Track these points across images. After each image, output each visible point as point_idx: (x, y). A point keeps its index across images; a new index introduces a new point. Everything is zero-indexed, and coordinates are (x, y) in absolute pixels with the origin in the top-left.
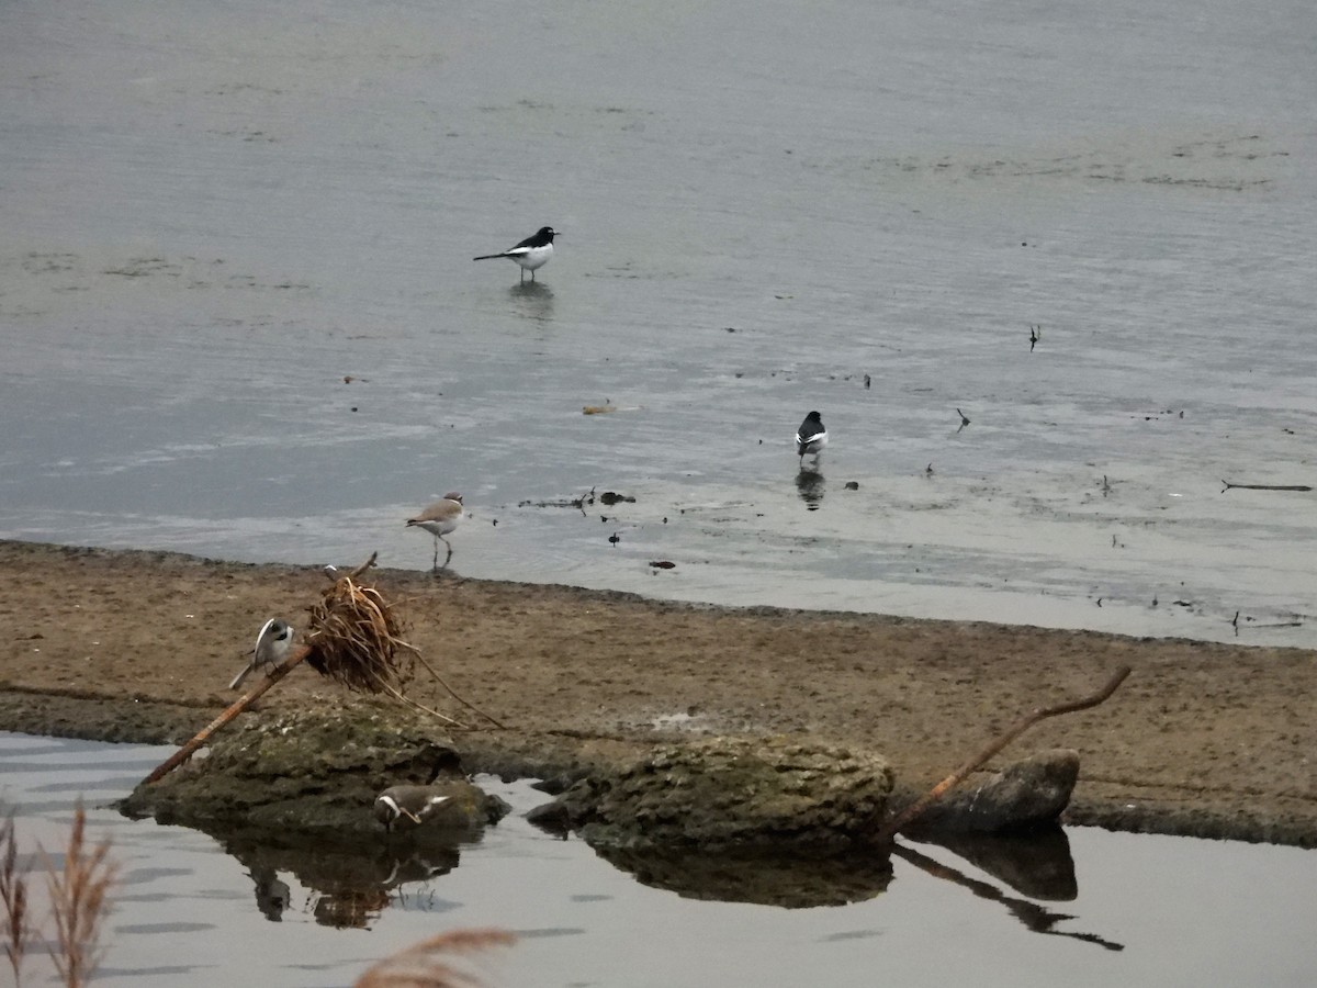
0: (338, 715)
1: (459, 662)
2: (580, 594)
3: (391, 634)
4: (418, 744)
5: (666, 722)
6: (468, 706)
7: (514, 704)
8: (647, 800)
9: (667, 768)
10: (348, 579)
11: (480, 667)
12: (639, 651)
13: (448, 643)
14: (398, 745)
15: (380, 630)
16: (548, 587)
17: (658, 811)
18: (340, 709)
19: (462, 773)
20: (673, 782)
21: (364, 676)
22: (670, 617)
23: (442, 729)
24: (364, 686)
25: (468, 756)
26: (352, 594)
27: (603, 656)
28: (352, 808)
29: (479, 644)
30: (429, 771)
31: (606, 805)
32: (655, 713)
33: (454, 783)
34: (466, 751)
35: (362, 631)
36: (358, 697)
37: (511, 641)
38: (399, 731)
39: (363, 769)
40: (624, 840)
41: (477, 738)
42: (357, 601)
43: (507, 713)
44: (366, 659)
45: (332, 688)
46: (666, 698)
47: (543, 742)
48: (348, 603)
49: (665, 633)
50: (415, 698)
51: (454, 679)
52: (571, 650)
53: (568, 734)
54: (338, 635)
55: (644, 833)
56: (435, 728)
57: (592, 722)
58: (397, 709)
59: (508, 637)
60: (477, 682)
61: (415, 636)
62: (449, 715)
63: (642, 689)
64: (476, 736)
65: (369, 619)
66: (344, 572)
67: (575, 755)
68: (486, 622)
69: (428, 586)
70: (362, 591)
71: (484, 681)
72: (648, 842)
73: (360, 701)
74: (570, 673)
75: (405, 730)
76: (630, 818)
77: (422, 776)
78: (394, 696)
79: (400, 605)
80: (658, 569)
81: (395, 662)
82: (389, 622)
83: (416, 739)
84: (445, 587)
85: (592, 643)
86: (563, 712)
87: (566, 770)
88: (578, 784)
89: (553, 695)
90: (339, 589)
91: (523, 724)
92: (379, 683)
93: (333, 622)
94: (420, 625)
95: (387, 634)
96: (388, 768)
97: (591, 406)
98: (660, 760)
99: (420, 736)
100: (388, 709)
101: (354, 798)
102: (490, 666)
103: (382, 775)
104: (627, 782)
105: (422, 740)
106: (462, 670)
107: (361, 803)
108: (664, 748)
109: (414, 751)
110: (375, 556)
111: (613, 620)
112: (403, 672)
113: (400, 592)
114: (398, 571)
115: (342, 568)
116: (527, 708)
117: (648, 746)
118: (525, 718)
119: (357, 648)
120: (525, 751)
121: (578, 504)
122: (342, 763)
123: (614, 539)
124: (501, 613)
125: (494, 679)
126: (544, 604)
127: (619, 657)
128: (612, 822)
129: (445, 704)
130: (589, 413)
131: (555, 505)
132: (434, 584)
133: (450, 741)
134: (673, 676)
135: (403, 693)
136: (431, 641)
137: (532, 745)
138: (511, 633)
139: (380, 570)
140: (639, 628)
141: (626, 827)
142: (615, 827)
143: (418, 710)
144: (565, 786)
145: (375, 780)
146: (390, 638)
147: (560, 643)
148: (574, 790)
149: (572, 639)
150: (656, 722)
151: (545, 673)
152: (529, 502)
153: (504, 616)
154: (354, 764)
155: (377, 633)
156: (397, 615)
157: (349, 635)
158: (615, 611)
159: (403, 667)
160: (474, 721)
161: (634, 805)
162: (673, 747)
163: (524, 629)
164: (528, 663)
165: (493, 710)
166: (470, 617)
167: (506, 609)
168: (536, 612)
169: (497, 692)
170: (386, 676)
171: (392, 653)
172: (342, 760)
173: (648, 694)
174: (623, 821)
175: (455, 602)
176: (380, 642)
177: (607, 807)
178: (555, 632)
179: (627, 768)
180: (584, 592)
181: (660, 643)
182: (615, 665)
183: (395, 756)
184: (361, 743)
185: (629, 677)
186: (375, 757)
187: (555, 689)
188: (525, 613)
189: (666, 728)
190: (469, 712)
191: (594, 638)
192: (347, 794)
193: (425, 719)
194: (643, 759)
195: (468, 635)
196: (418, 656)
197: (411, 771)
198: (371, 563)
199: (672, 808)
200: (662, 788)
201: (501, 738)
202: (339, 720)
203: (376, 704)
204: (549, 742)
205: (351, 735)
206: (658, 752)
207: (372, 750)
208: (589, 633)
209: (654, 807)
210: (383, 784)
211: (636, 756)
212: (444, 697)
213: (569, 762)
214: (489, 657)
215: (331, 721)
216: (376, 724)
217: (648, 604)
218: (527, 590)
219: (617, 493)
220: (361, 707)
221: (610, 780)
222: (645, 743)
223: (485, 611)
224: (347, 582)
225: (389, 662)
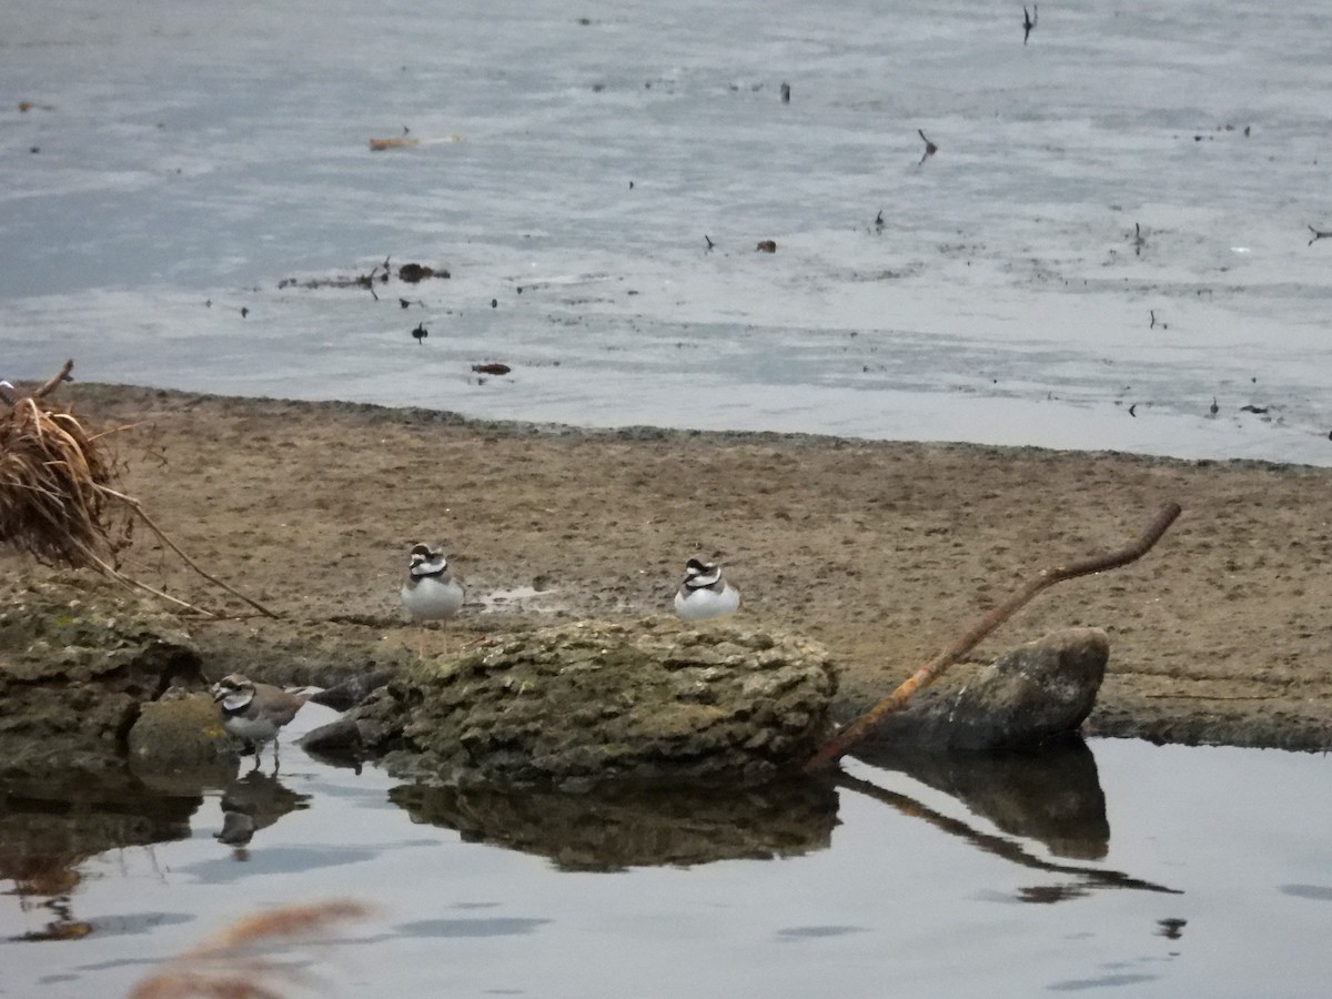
0: (21, 601)
1: (197, 519)
2: (372, 414)
3: (95, 480)
4: (138, 640)
5: (502, 599)
6: (215, 583)
7: (277, 579)
8: (476, 715)
9: (504, 667)
10: (31, 401)
11: (226, 525)
12: (461, 497)
13: (182, 492)
14: (108, 643)
15: (80, 475)
16: (325, 406)
17: (493, 731)
18: (23, 592)
19: (205, 683)
20: (514, 689)
21: (58, 543)
22: (504, 447)
23: (174, 618)
24: (58, 557)
25: (213, 656)
26: (38, 422)
27: (409, 506)
28: (44, 737)
29: (224, 491)
30: (157, 680)
31: (416, 723)
32: (486, 587)
33: (192, 696)
34: (208, 649)
35: (53, 476)
36: (51, 574)
37: (274, 486)
38: (111, 622)
39: (60, 679)
40: (444, 775)
41: (227, 630)
42: (46, 434)
43: (269, 593)
44: (59, 516)
45: (12, 561)
46: (502, 566)
47: (323, 633)
48: (31, 436)
49: (498, 470)
50: (132, 573)
51: (189, 544)
52: (359, 496)
53: (357, 621)
54: (19, 483)
55: (472, 764)
56: (164, 616)
57: (393, 602)
58: (107, 591)
59: (266, 480)
60: (222, 548)
61: (131, 482)
62: (183, 596)
63: (465, 553)
64: (223, 627)
65: (63, 458)
66: (25, 390)
67: (369, 652)
68: (234, 459)
69: (149, 407)
70: (52, 418)
71: (235, 545)
72: (478, 777)
73: (54, 580)
74: (359, 531)
75: (120, 621)
76: (451, 743)
77: (146, 687)
78: (102, 571)
79: (107, 436)
80: (484, 375)
81: (103, 520)
82: (92, 462)
83: (136, 633)
84: (172, 409)
85: (390, 486)
86: (352, 589)
87: (356, 672)
88: (374, 694)
89: (335, 564)
90: (18, 415)
91: (292, 607)
92: (79, 550)
93: (10, 465)
94: (140, 466)
95: (89, 480)
96: (95, 677)
97: (381, 138)
98: (494, 656)
99: (142, 629)
100: (94, 590)
101: (46, 721)
102: (243, 524)
103: (87, 687)
104: (445, 690)
105: (143, 635)
106: (201, 530)
107: (58, 730)
108: (499, 639)
109: (133, 651)
110: (69, 366)
111: (418, 451)
112: (115, 534)
113: (107, 417)
114: (104, 386)
115: (22, 384)
116: (297, 584)
117: (475, 636)
118: (296, 599)
119: (47, 502)
120: (296, 647)
121: (366, 282)
122: (27, 671)
123: (419, 333)
124: (256, 445)
125: (249, 540)
126: (319, 430)
127: (430, 506)
128: (427, 749)
129: (175, 582)
130: (379, 147)
131: (332, 285)
132: (157, 405)
133: (187, 636)
134: (510, 532)
135: (118, 567)
136: (155, 488)
137: (306, 638)
138: (272, 474)
139: (76, 386)
140: (459, 463)
141: (447, 756)
142: (430, 756)
143: (138, 590)
144: (356, 697)
145: (77, 694)
146: (95, 486)
147: (343, 487)
148: (369, 703)
149: (360, 480)
150: (485, 600)
151: (323, 532)
152: (293, 281)
153: (261, 449)
154: (47, 673)
155: (75, 479)
156: (103, 451)
157: (35, 483)
158: (423, 439)
159: (115, 528)
160: (221, 606)
161: (458, 723)
162: (512, 636)
163: (290, 469)
164: (298, 518)
165: (247, 588)
166: (211, 452)
167: (264, 439)
168: (308, 443)
169: (252, 562)
170: (88, 539)
171: (98, 508)
172: (28, 666)
173: (476, 560)
174: (441, 747)
175: (188, 431)
176: (79, 492)
177: (418, 726)
178: (336, 471)
179: (446, 669)
180: (377, 412)
181: (492, 484)
182: (425, 518)
183: (105, 660)
184: (56, 642)
185: (445, 535)
186: (77, 660)
187: (338, 556)
188: (292, 445)
189: (503, 609)
190: (216, 591)
191: (393, 479)
192: (38, 715)
193: (148, 605)
194: (471, 654)
195: (208, 479)
196: (139, 513)
197: (129, 681)
198: (65, 376)
199: (513, 727)
200: (498, 698)
201: (261, 630)
202: (22, 608)
203: (75, 583)
204: (332, 634)
205: (40, 632)
206: (491, 645)
207: (71, 651)
208: (386, 471)
209: (487, 725)
210: (88, 700)
211: (458, 650)
212: (176, 571)
213: (362, 662)
214: (241, 510)
215: (11, 610)
216: (78, 611)
217: (474, 427)
218: (293, 410)
219: (423, 264)
220: (54, 588)
221: (422, 687)
222: (471, 630)
223: (234, 441)
224: (29, 406)
225: (94, 519)
